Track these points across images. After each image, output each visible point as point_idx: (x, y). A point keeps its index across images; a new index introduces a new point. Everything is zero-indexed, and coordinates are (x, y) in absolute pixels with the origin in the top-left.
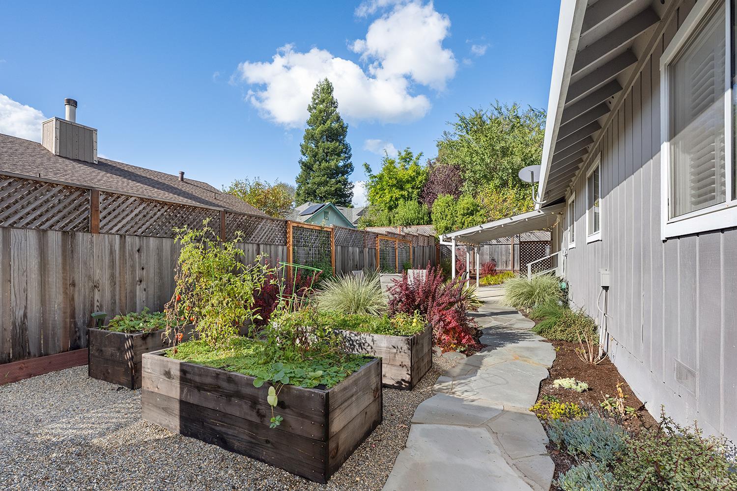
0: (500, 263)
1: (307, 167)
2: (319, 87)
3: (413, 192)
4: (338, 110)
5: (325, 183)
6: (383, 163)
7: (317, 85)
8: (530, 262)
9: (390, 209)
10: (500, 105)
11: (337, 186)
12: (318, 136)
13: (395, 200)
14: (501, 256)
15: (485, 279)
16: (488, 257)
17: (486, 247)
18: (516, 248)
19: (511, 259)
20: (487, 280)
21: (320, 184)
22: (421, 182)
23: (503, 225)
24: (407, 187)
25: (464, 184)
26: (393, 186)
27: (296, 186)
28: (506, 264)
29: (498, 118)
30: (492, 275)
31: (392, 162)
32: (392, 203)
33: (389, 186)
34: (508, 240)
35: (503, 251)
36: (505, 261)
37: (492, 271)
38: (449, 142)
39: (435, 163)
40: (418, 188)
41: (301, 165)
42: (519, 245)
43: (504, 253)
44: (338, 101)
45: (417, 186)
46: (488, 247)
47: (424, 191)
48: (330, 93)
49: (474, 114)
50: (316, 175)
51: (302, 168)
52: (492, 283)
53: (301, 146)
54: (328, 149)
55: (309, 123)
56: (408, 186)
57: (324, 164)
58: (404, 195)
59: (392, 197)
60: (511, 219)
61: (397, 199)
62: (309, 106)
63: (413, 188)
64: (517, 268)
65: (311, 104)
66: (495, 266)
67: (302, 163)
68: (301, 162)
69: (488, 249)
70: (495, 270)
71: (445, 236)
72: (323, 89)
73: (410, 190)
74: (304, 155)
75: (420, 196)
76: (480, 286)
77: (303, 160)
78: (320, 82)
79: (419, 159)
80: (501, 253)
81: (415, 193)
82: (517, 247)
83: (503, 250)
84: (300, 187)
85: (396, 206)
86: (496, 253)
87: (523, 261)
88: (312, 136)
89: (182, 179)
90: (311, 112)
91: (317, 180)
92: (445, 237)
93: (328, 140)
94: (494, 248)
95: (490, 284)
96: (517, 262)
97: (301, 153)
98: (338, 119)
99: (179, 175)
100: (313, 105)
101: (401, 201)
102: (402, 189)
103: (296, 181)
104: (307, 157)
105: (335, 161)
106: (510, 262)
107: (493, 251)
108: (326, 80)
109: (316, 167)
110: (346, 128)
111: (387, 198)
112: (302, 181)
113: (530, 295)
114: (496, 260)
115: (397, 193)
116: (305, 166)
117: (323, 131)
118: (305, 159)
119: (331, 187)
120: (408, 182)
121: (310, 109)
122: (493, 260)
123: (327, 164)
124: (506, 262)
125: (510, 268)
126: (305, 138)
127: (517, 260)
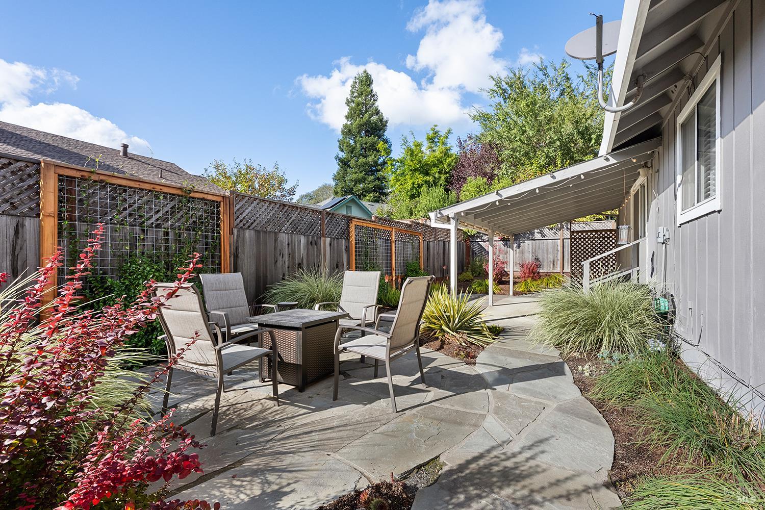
0: (545, 263)
1: (344, 163)
2: (358, 79)
3: (441, 177)
4: (377, 104)
5: (363, 180)
6: (403, 142)
7: (355, 77)
8: (587, 258)
9: (412, 197)
10: (545, 64)
11: (374, 183)
12: (354, 131)
13: (418, 187)
14: (547, 254)
15: (524, 284)
16: (531, 256)
17: (528, 243)
18: (566, 244)
19: (559, 258)
20: (525, 285)
21: (358, 181)
22: (449, 165)
23: (539, 188)
24: (433, 172)
25: (501, 166)
26: (416, 170)
27: (333, 183)
28: (554, 264)
29: (543, 81)
30: (534, 279)
31: (419, 145)
32: (415, 191)
33: (411, 170)
34: (555, 233)
35: (549, 248)
36: (552, 261)
37: (534, 274)
38: (482, 114)
39: (465, 141)
40: (446, 173)
41: (338, 161)
42: (569, 240)
43: (551, 250)
44: (377, 94)
45: (445, 171)
46: (530, 244)
47: (453, 176)
48: (369, 85)
49: (512, 75)
50: (353, 171)
51: (339, 164)
52: (531, 289)
53: (339, 142)
54: (366, 144)
55: (347, 117)
56: (435, 170)
57: (362, 160)
58: (429, 182)
59: (413, 183)
60: (553, 177)
61: (420, 186)
62: (347, 100)
63: (440, 172)
64: (567, 269)
65: (349, 97)
66: (538, 266)
67: (339, 160)
68: (337, 158)
69: (531, 246)
70: (539, 273)
71: (440, 213)
72: (362, 81)
73: (437, 175)
74: (342, 151)
75: (449, 181)
76: (516, 294)
77: (340, 156)
78: (358, 74)
79: (447, 137)
80: (547, 250)
81: (443, 178)
82: (568, 242)
83: (550, 246)
84: (337, 184)
85: (419, 195)
86: (541, 251)
87: (576, 259)
88: (350, 130)
89: (125, 153)
90: (349, 106)
91: (354, 176)
92: (439, 215)
93: (366, 136)
94: (537, 244)
95: (530, 292)
96: (568, 262)
97: (338, 149)
98: (377, 112)
99: (121, 149)
100: (351, 99)
101: (424, 188)
102: (427, 174)
103: (333, 179)
104: (345, 154)
105: (373, 157)
106: (559, 262)
107: (537, 248)
108: (365, 71)
109: (352, 162)
110: (386, 122)
111: (409, 186)
112: (340, 178)
113: (592, 324)
114: (541, 260)
115: (420, 178)
116: (342, 162)
117: (360, 125)
118: (342, 155)
119: (369, 184)
120: (435, 166)
121: (348, 103)
122: (537, 259)
123: (364, 160)
124: (554, 262)
125: (558, 269)
126: (343, 132)
127: (568, 259)
